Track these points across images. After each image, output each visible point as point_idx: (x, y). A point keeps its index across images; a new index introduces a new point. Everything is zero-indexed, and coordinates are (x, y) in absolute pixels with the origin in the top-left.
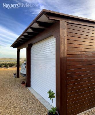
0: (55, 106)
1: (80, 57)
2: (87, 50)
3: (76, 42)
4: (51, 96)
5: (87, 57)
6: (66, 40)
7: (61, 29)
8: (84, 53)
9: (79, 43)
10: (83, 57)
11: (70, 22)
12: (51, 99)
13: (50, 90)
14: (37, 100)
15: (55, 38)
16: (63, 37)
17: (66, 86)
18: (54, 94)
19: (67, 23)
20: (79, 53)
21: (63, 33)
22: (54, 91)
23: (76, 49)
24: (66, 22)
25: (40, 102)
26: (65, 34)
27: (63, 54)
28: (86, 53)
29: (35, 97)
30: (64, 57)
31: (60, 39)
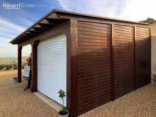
0: (65, 105)
1: (91, 55)
2: (97, 48)
3: (86, 40)
4: (62, 95)
5: (97, 54)
6: (77, 39)
7: (71, 28)
8: (94, 51)
9: (89, 40)
10: (94, 54)
11: (81, 19)
12: (62, 98)
13: (61, 90)
14: (46, 104)
15: (66, 36)
16: (74, 36)
17: (77, 84)
18: (65, 93)
19: (78, 21)
20: (90, 51)
21: (74, 31)
22: (65, 90)
23: (87, 47)
24: (76, 21)
25: (49, 106)
26: (75, 32)
27: (74, 53)
28: (97, 51)
29: (43, 102)
30: (75, 56)
31: (71, 38)
